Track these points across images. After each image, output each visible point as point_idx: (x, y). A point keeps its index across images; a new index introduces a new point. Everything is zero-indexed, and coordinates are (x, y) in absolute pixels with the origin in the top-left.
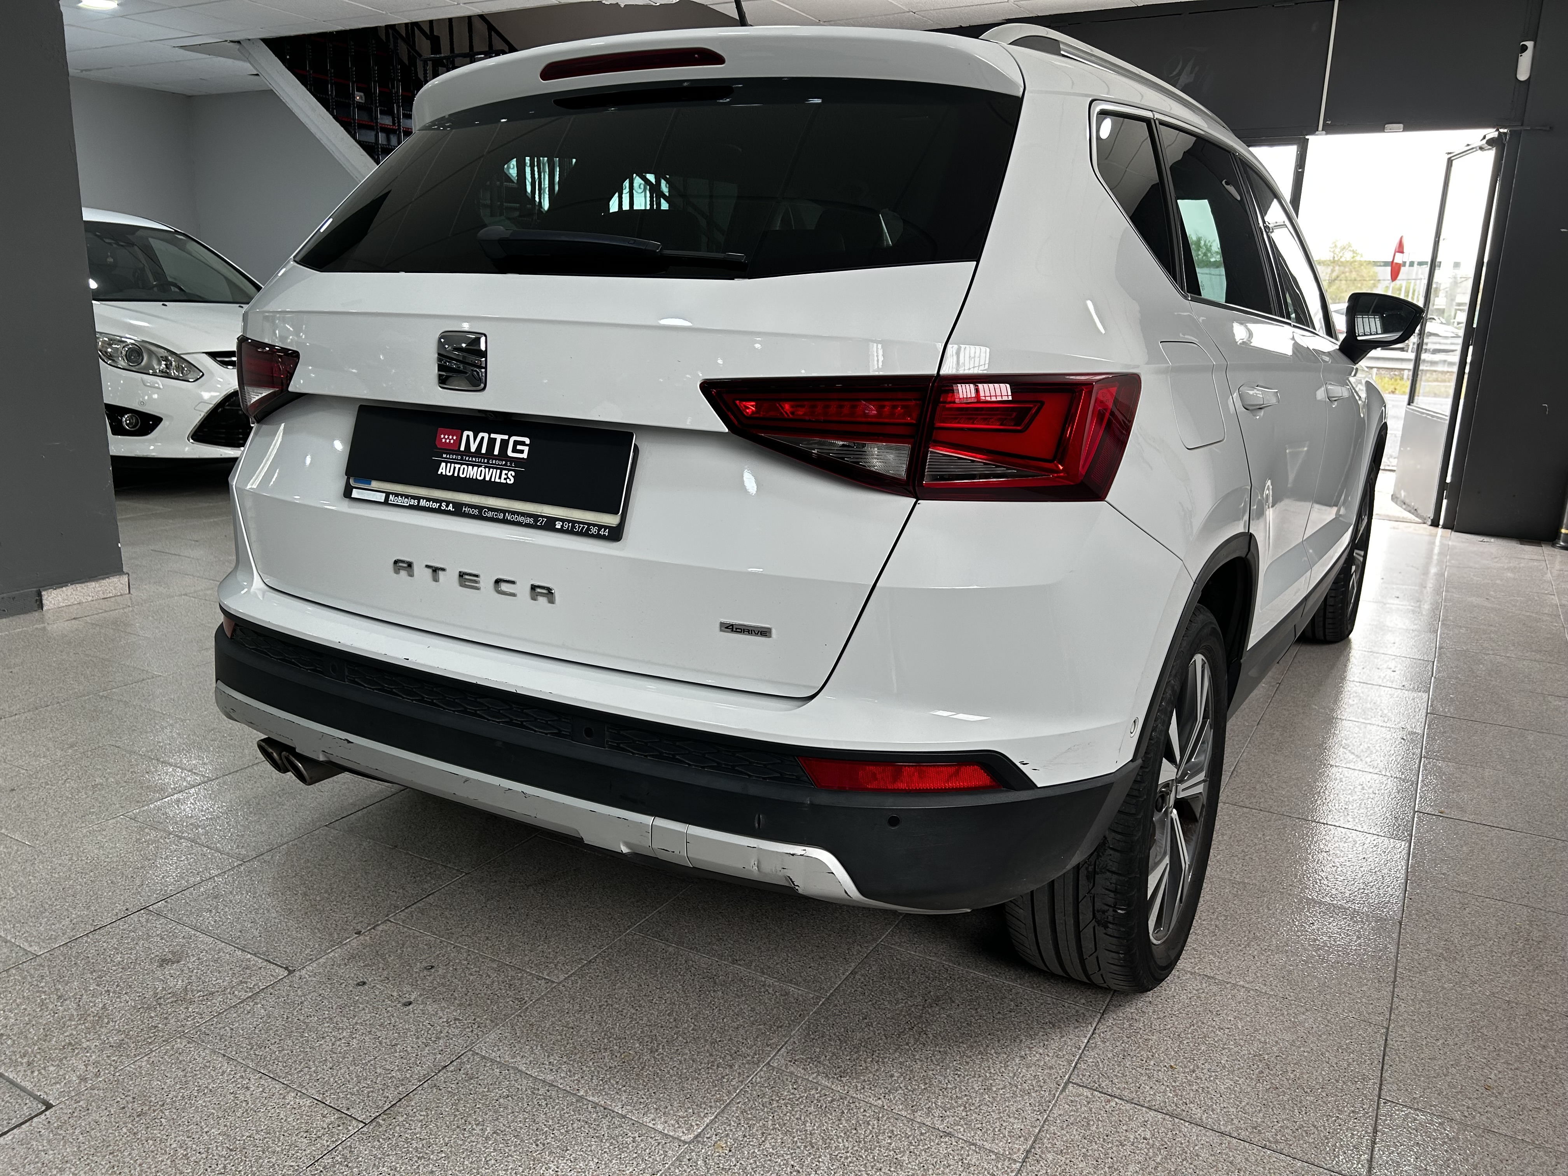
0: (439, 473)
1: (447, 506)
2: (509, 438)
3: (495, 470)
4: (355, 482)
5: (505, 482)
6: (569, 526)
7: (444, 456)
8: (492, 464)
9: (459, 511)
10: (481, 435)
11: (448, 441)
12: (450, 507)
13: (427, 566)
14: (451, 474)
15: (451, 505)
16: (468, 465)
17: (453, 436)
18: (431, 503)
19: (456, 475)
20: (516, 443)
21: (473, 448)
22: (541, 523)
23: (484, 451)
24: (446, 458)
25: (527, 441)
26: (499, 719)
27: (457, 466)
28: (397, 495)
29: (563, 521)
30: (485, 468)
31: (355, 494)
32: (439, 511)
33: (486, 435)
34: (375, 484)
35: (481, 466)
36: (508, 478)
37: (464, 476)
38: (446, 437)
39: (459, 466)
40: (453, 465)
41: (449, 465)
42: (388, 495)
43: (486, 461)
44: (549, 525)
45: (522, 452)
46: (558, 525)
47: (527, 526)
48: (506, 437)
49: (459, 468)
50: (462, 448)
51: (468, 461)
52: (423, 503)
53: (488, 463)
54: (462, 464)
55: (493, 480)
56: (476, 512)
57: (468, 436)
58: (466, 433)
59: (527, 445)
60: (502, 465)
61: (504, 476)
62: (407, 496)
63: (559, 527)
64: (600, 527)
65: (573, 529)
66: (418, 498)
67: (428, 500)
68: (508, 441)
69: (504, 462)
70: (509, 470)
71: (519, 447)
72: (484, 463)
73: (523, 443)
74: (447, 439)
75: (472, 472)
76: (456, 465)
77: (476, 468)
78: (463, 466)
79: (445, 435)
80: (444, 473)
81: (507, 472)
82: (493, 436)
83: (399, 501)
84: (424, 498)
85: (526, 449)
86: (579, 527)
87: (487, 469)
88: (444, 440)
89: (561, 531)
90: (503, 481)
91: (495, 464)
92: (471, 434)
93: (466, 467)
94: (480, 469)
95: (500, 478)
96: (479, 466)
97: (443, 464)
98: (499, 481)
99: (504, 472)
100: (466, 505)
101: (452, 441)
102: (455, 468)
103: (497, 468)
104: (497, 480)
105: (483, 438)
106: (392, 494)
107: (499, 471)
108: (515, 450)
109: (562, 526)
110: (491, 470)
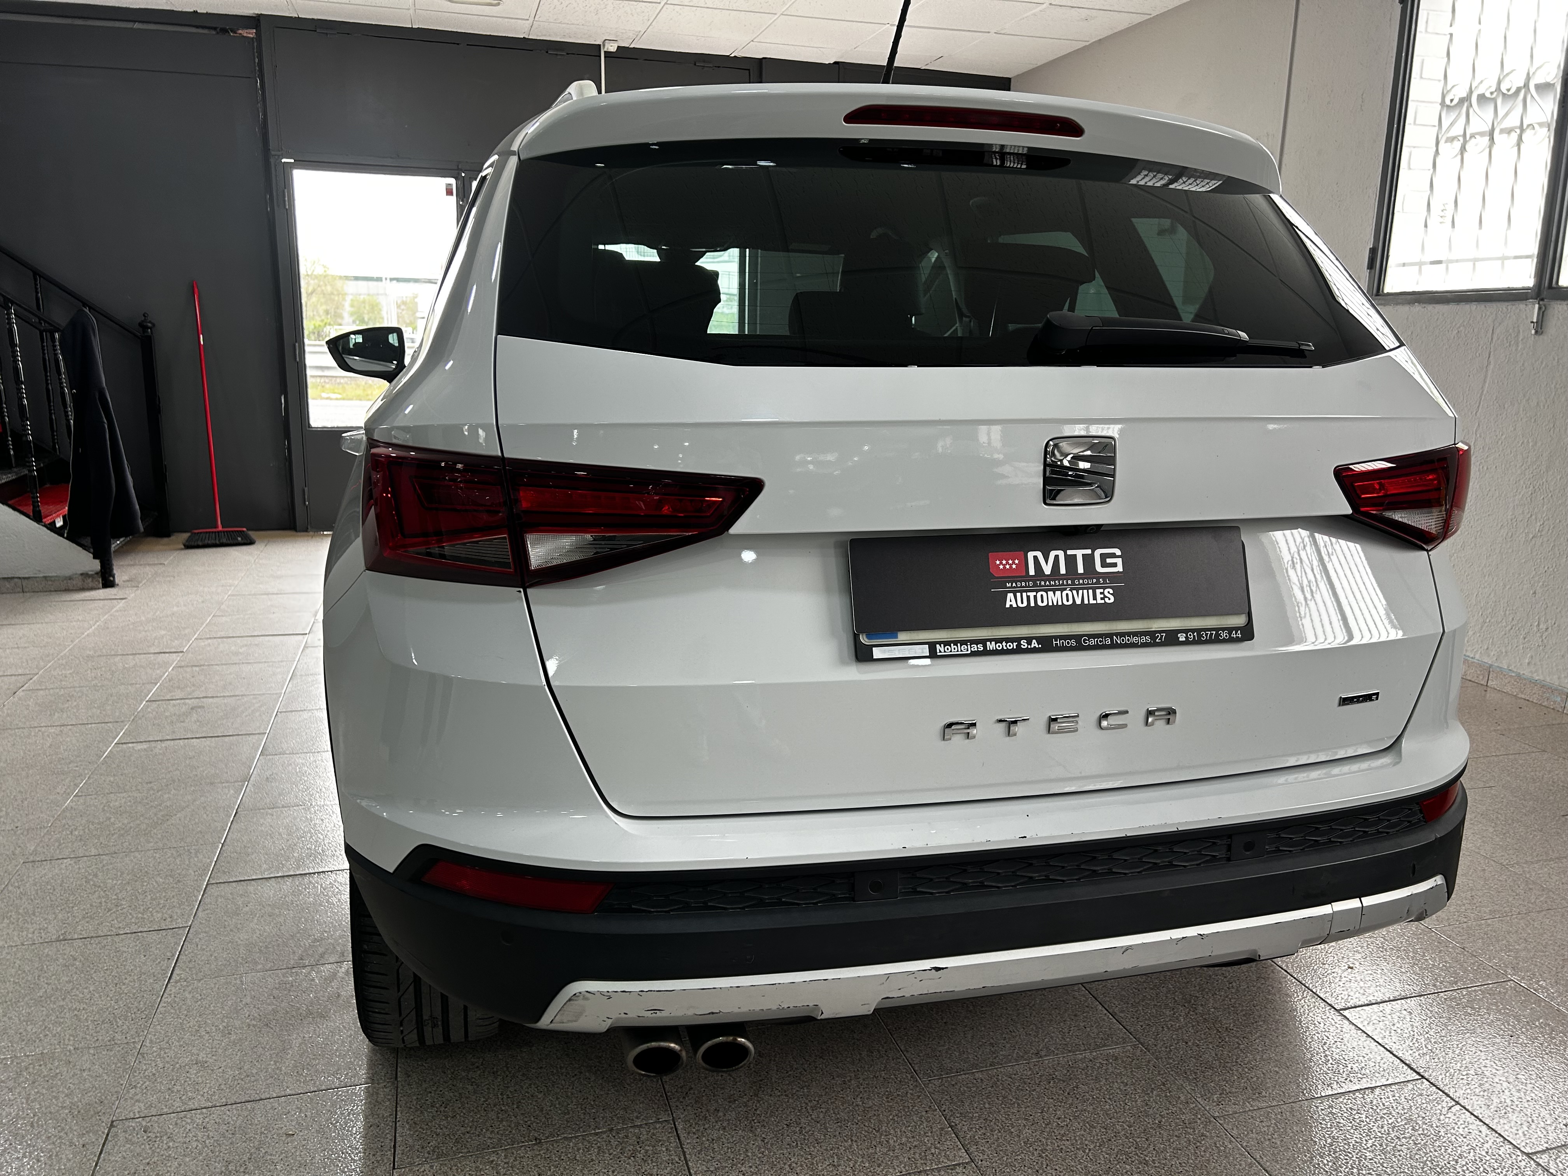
0: (1008, 606)
1: (1029, 643)
2: (1093, 552)
3: (1085, 591)
4: (869, 638)
5: (1103, 602)
6: (1194, 636)
7: (1009, 585)
8: (1079, 584)
9: (1047, 645)
10: (1053, 554)
11: (1008, 567)
12: (1035, 644)
13: (1000, 721)
14: (1025, 604)
15: (1034, 641)
16: (1046, 591)
17: (1013, 560)
18: (1004, 644)
19: (1032, 604)
20: (1103, 557)
21: (1047, 570)
22: (1161, 639)
23: (1063, 571)
24: (1011, 587)
25: (1118, 552)
26: (1140, 867)
27: (1032, 594)
28: (947, 643)
29: (1186, 631)
30: (1071, 590)
31: (877, 653)
32: (1019, 651)
33: (1061, 553)
34: (903, 637)
35: (1065, 589)
36: (1105, 597)
37: (1045, 604)
38: (1004, 562)
39: (1035, 593)
40: (1024, 594)
41: (1018, 595)
42: (932, 646)
43: (1070, 582)
44: (1171, 639)
45: (1114, 565)
46: (1182, 637)
47: (1145, 645)
48: (1089, 551)
49: (1035, 597)
50: (1032, 572)
51: (1045, 586)
52: (991, 646)
53: (1073, 583)
54: (1037, 591)
55: (1086, 602)
56: (1073, 643)
57: (1035, 558)
58: (1031, 555)
59: (1118, 557)
60: (1092, 584)
61: (1099, 596)
62: (963, 642)
63: (1184, 639)
64: (1230, 630)
65: (1200, 638)
66: (983, 642)
67: (997, 641)
68: (1092, 556)
69: (1095, 581)
70: (1104, 588)
71: (1109, 561)
72: (1068, 585)
73: (1113, 556)
74: (1004, 564)
75: (1054, 598)
76: (1028, 594)
77: (1058, 593)
78: (1039, 594)
79: (1001, 561)
80: (1015, 606)
81: (1102, 590)
82: (1069, 552)
83: (954, 649)
84: (991, 640)
85: (1119, 561)
86: (1206, 635)
87: (1075, 592)
88: (1001, 567)
89: (1187, 643)
90: (1099, 601)
91: (1084, 584)
92: (1039, 554)
93: (1044, 594)
94: (1064, 593)
95: (1095, 598)
96: (1062, 590)
97: (1010, 596)
98: (1095, 602)
99: (1098, 591)
100: (1056, 638)
101: (1014, 566)
102: (1028, 597)
103: (1088, 589)
104: (1092, 602)
105: (1057, 557)
106: (940, 643)
107: (1091, 591)
108: (1104, 565)
109: (1187, 637)
110: (1080, 592)
